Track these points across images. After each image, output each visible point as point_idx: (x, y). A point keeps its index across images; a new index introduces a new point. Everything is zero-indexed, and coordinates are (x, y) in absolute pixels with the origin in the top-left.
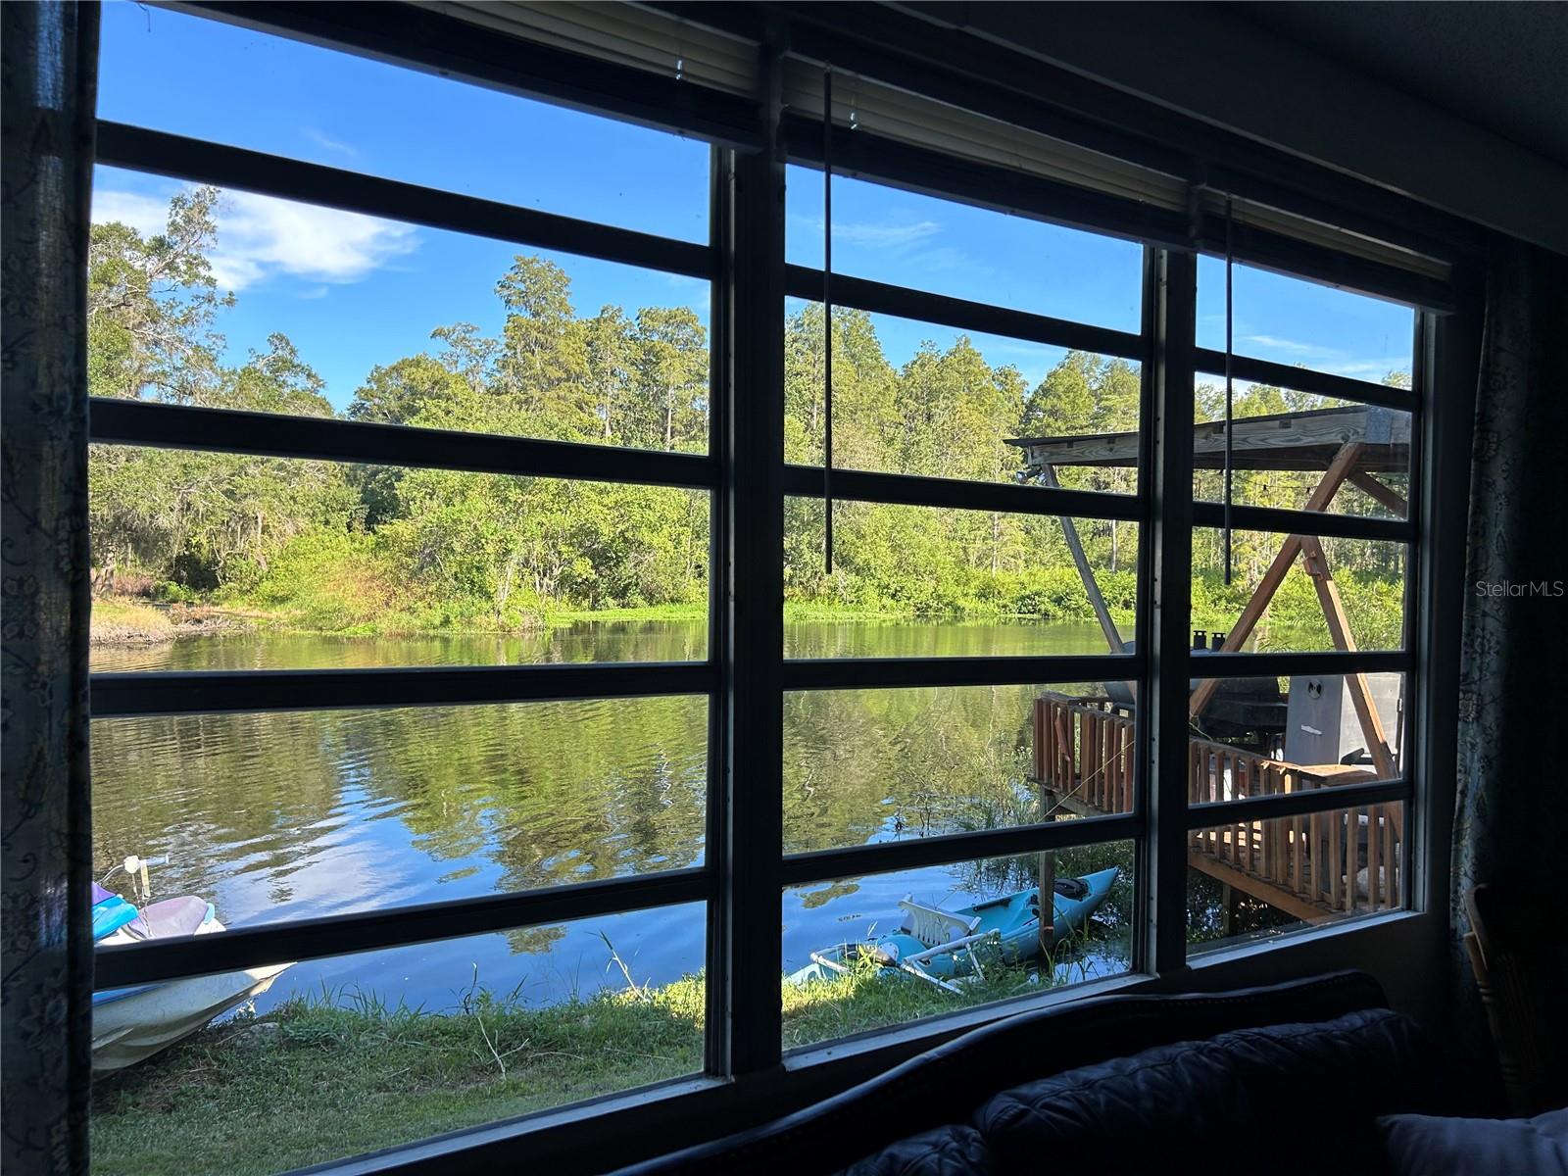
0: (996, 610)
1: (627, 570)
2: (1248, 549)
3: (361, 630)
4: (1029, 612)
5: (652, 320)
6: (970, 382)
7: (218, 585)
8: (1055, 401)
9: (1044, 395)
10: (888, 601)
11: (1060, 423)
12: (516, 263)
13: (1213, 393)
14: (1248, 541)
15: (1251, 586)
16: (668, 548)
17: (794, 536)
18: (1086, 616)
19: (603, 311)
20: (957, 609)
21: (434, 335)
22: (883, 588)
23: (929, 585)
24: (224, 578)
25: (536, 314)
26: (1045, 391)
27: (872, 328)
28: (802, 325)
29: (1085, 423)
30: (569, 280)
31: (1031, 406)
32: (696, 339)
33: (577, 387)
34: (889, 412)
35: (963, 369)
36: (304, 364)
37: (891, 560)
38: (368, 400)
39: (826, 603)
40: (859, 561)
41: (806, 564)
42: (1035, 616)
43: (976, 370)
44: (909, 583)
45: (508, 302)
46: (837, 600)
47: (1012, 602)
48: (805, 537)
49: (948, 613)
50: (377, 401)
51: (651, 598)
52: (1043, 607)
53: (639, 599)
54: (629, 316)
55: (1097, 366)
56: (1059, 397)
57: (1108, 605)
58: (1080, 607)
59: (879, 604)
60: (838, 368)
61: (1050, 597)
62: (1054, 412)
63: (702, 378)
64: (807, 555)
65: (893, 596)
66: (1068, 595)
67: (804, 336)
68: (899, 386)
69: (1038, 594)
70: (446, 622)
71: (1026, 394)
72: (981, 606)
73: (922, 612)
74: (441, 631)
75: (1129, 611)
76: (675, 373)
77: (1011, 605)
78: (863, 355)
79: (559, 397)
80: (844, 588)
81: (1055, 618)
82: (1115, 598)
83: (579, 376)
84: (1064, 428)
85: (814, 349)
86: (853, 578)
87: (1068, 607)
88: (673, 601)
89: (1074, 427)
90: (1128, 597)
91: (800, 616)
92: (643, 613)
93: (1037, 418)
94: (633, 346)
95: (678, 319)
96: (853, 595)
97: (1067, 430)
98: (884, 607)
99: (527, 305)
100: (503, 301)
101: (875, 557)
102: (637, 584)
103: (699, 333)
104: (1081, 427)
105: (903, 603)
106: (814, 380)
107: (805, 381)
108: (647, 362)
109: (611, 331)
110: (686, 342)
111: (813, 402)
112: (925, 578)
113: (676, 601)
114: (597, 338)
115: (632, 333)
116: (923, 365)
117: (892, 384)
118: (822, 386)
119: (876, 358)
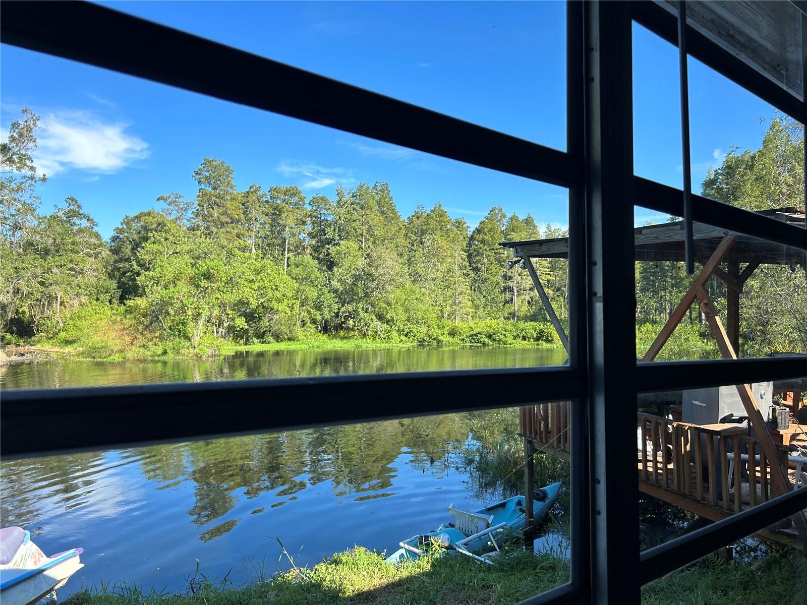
0: (459, 342)
1: (264, 323)
3: (117, 358)
4: (475, 342)
5: (277, 192)
6: (442, 226)
7: (34, 335)
8: (484, 236)
10: (403, 338)
11: (486, 247)
12: (204, 162)
16: (287, 312)
17: (355, 304)
18: (504, 344)
19: (250, 188)
20: (439, 341)
21: (158, 199)
22: (400, 331)
23: (424, 329)
24: (38, 330)
25: (215, 189)
26: (479, 231)
27: (392, 198)
28: (356, 196)
30: (233, 171)
31: (472, 238)
32: (301, 203)
33: (237, 227)
34: (401, 241)
35: (438, 219)
36: (86, 213)
37: (404, 318)
38: (121, 234)
39: (372, 339)
40: (388, 317)
41: (361, 319)
42: (478, 344)
43: (444, 219)
44: (414, 328)
45: (199, 182)
46: (377, 338)
47: (467, 337)
48: (360, 305)
49: (434, 343)
50: (126, 234)
51: (278, 338)
52: (482, 340)
53: (271, 339)
54: (265, 190)
55: (504, 218)
56: (486, 234)
57: (515, 339)
58: (500, 340)
59: (399, 340)
60: (375, 218)
61: (485, 335)
62: (483, 242)
63: (304, 223)
64: (362, 314)
65: (406, 335)
66: (494, 334)
67: (357, 201)
68: (406, 228)
69: (480, 333)
70: (165, 353)
71: (470, 234)
72: (451, 340)
73: (421, 343)
74: (162, 358)
75: (525, 342)
76: (289, 220)
77: (466, 339)
78: (387, 212)
79: (227, 232)
80: (381, 331)
81: (488, 345)
82: (518, 335)
83: (238, 221)
84: (488, 249)
85: (362, 208)
86: (385, 326)
87: (495, 340)
88: (289, 339)
89: (493, 249)
90: (525, 334)
91: (358, 347)
92: (273, 346)
93: (475, 244)
94: (267, 206)
95: (291, 192)
96: (385, 335)
97: (490, 250)
98: (402, 341)
99: (210, 184)
100: (197, 181)
101: (396, 315)
102: (270, 331)
103: (302, 199)
104: (497, 249)
105: (411, 339)
106: (363, 224)
107: (358, 224)
108: (274, 214)
109: (255, 198)
110: (295, 204)
111: (362, 235)
112: (422, 326)
113: (291, 339)
114: (248, 202)
115: (266, 199)
116: (418, 217)
117: (402, 227)
118: (367, 227)
119: (394, 214)
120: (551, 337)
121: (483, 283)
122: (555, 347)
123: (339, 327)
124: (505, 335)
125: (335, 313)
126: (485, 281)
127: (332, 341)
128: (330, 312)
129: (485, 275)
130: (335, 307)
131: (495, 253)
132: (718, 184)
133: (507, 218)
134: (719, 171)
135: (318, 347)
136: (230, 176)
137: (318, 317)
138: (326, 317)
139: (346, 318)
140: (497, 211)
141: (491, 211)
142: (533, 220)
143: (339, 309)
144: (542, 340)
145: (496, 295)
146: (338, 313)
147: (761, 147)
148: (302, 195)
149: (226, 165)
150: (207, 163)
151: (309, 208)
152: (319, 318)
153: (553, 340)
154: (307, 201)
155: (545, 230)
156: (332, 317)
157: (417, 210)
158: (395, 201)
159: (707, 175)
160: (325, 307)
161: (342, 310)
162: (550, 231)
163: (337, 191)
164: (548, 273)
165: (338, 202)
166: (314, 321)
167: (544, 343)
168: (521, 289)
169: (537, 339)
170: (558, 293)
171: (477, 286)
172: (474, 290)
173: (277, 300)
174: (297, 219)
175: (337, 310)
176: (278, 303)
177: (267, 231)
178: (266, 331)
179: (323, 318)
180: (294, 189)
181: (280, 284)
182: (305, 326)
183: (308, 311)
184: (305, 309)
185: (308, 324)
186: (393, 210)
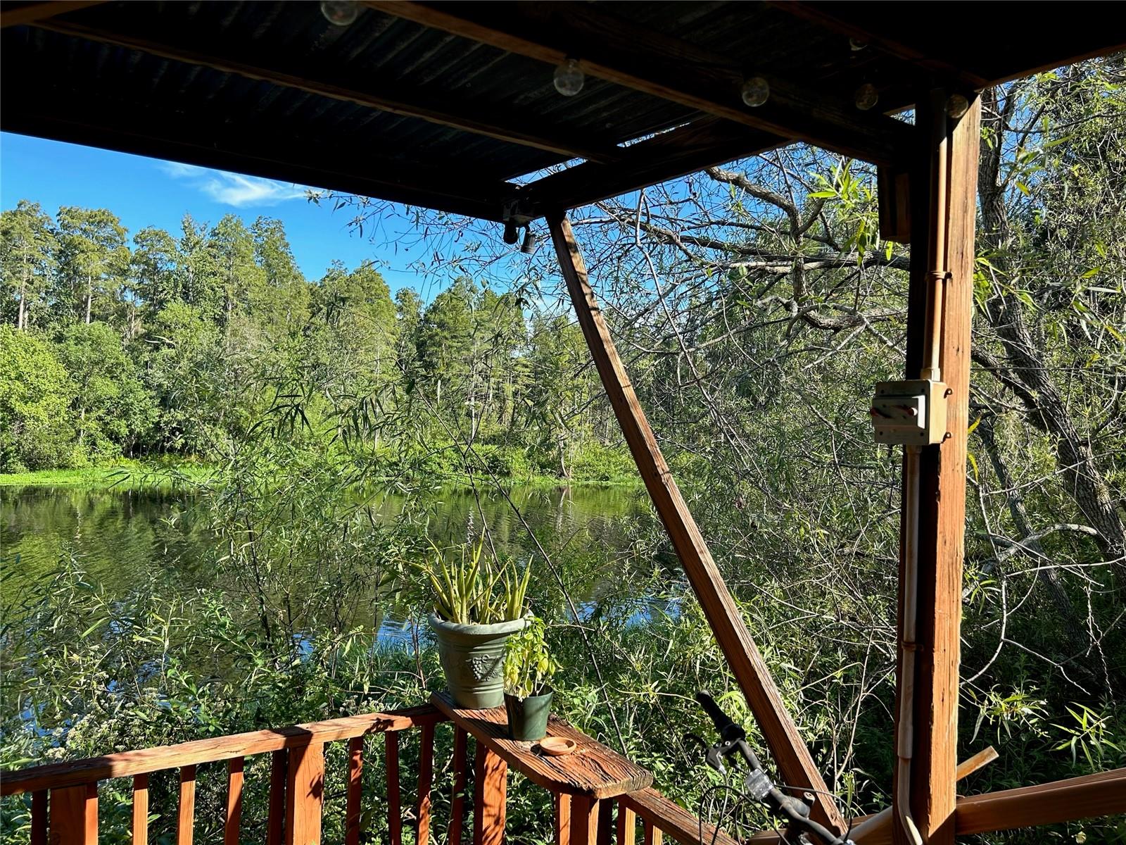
1: (8, 438)
5: (73, 217)
6: (372, 295)
8: (442, 316)
9: (434, 312)
11: (445, 333)
15: (559, 455)
16: (44, 418)
18: (438, 478)
19: (19, 205)
26: (435, 309)
27: (287, 245)
28: (218, 234)
31: (425, 320)
32: (117, 238)
35: (366, 285)
43: (377, 286)
51: (33, 464)
53: (20, 466)
55: (475, 294)
56: (445, 313)
57: (455, 470)
58: (433, 471)
60: (252, 271)
62: (441, 325)
63: (123, 272)
64: (200, 426)
67: (219, 243)
68: (313, 294)
71: (421, 310)
76: (94, 265)
78: (278, 265)
82: (460, 464)
85: (229, 255)
87: (425, 472)
88: (60, 467)
89: (456, 336)
90: (473, 464)
92: (23, 478)
93: (430, 329)
94: (52, 239)
95: (98, 219)
97: (451, 337)
102: (18, 451)
103: (120, 233)
104: (461, 337)
106: (228, 280)
107: (218, 280)
108: (66, 254)
109: (27, 223)
110: (106, 239)
111: (226, 298)
112: (311, 448)
113: (62, 467)
114: (12, 228)
115: (51, 227)
116: (333, 279)
117: (304, 291)
118: (236, 285)
119: (290, 269)
120: (507, 468)
122: (513, 483)
123: (159, 449)
124: (439, 464)
125: (153, 423)
127: (146, 471)
128: (143, 422)
130: (155, 413)
131: (458, 342)
133: (478, 295)
137: (122, 430)
138: (138, 430)
139: (173, 432)
141: (455, 283)
143: (161, 416)
146: (159, 422)
148: (121, 226)
151: (134, 248)
152: (124, 431)
153: (509, 472)
154: (130, 236)
156: (148, 429)
157: (332, 267)
158: (293, 250)
160: (135, 414)
161: (165, 419)
163: (183, 223)
165: (185, 243)
166: (113, 436)
173: (24, 399)
174: (111, 265)
175: (158, 419)
176: (26, 403)
177: (51, 282)
178: (11, 451)
179: (131, 432)
180: (104, 214)
181: (27, 370)
182: (94, 444)
183: (100, 419)
184: (94, 415)
185: (99, 442)
186: (288, 263)
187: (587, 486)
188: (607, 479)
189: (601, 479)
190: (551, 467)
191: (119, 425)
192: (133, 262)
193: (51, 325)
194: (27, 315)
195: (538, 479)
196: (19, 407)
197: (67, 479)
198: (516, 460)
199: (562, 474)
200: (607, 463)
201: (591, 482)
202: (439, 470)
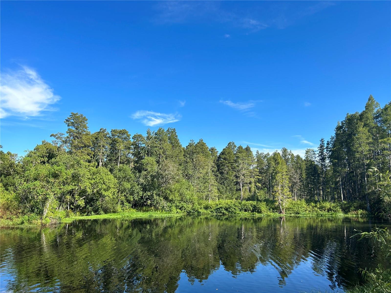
0: (210, 212)
1: (99, 203)
2: (277, 194)
4: (219, 213)
5: (115, 132)
6: (203, 150)
8: (225, 156)
9: (222, 155)
10: (179, 210)
11: (226, 162)
12: (71, 115)
13: (264, 155)
14: (277, 192)
15: (279, 204)
16: (110, 196)
17: (152, 191)
18: (235, 214)
19: (100, 130)
20: (199, 212)
21: (51, 136)
22: (177, 207)
23: (190, 206)
25: (77, 129)
26: (223, 153)
27: (177, 136)
28: (157, 134)
29: (233, 162)
30: (87, 119)
31: (219, 157)
32: (128, 138)
33: (88, 149)
34: (182, 158)
35: (201, 147)
37: (179, 199)
39: (161, 212)
40: (170, 198)
41: (155, 199)
42: (221, 214)
43: (204, 147)
44: (185, 205)
45: (68, 125)
46: (164, 210)
47: (214, 210)
48: (155, 192)
49: (196, 213)
51: (106, 211)
52: (222, 211)
53: (102, 212)
54: (109, 131)
55: (235, 148)
56: (226, 155)
57: (240, 211)
58: (233, 211)
59: (176, 211)
60: (167, 145)
61: (224, 208)
62: (225, 159)
63: (129, 148)
64: (155, 197)
65: (180, 209)
66: (229, 208)
67: (158, 137)
68: (185, 151)
69: (221, 208)
70: (22, 223)
71: (218, 154)
72: (205, 211)
73: (189, 213)
74: (20, 226)
75: (246, 212)
76: (121, 147)
77: (214, 211)
78: (174, 143)
79: (82, 152)
80: (166, 207)
81: (226, 214)
82: (242, 208)
83: (89, 146)
84: (227, 163)
85: (160, 140)
86: (169, 204)
87: (230, 211)
89: (230, 163)
90: (246, 208)
91: (151, 216)
92: (103, 216)
93: (221, 160)
94: (109, 139)
95: (122, 132)
96: (169, 209)
97: (228, 163)
98: (178, 212)
99: (74, 126)
100: (67, 125)
101: (175, 197)
102: (102, 207)
103: (128, 136)
104: (232, 163)
105: (183, 211)
106: (160, 148)
107: (158, 149)
108: (113, 144)
109: (102, 135)
110: (125, 138)
111: (160, 154)
112: (190, 203)
113: (114, 212)
114: (98, 137)
115: (109, 136)
116: (191, 146)
117: (182, 150)
118: (163, 150)
119: (178, 144)
120: (260, 210)
121: (225, 180)
122: (263, 216)
123: (142, 205)
124: (235, 209)
125: (140, 196)
126: (226, 179)
127: (138, 213)
128: (138, 196)
129: (227, 176)
130: (141, 193)
131: (231, 165)
132: (344, 128)
133: (237, 148)
134: (344, 122)
135: (128, 217)
136: (85, 122)
137: (131, 199)
138: (136, 199)
139: (147, 199)
140: (232, 144)
141: (229, 144)
142: (250, 148)
143: (143, 194)
144: (255, 212)
145: (232, 186)
146: (142, 196)
147: (364, 110)
148: (129, 134)
149: (84, 116)
150: (73, 115)
151: (132, 140)
152: (132, 199)
153: (261, 212)
154: (131, 137)
155: (256, 153)
156: (139, 199)
157: (190, 142)
158: (179, 138)
159: (337, 124)
160: (135, 194)
161: (144, 195)
162: (258, 154)
163: (147, 131)
164: (258, 175)
165: (148, 138)
166: (129, 202)
167: (256, 213)
168: (244, 183)
169: (253, 211)
170: (264, 186)
171: (222, 181)
172: (221, 184)
173: (105, 190)
174: (126, 146)
175: (142, 195)
176: (105, 191)
177: (108, 152)
178: (100, 207)
179: (134, 199)
180: (124, 131)
181: (106, 181)
182: (123, 204)
183: (125, 195)
184: (123, 194)
185: (125, 203)
186: (178, 142)
187: (291, 217)
188: (299, 214)
189: (296, 214)
190: (277, 209)
191: (131, 197)
192: (132, 145)
193: (108, 166)
194: (101, 163)
195: (272, 214)
196: (104, 193)
197: (117, 216)
198: (263, 206)
199: (281, 212)
200: (298, 207)
201: (292, 215)
202: (235, 211)
